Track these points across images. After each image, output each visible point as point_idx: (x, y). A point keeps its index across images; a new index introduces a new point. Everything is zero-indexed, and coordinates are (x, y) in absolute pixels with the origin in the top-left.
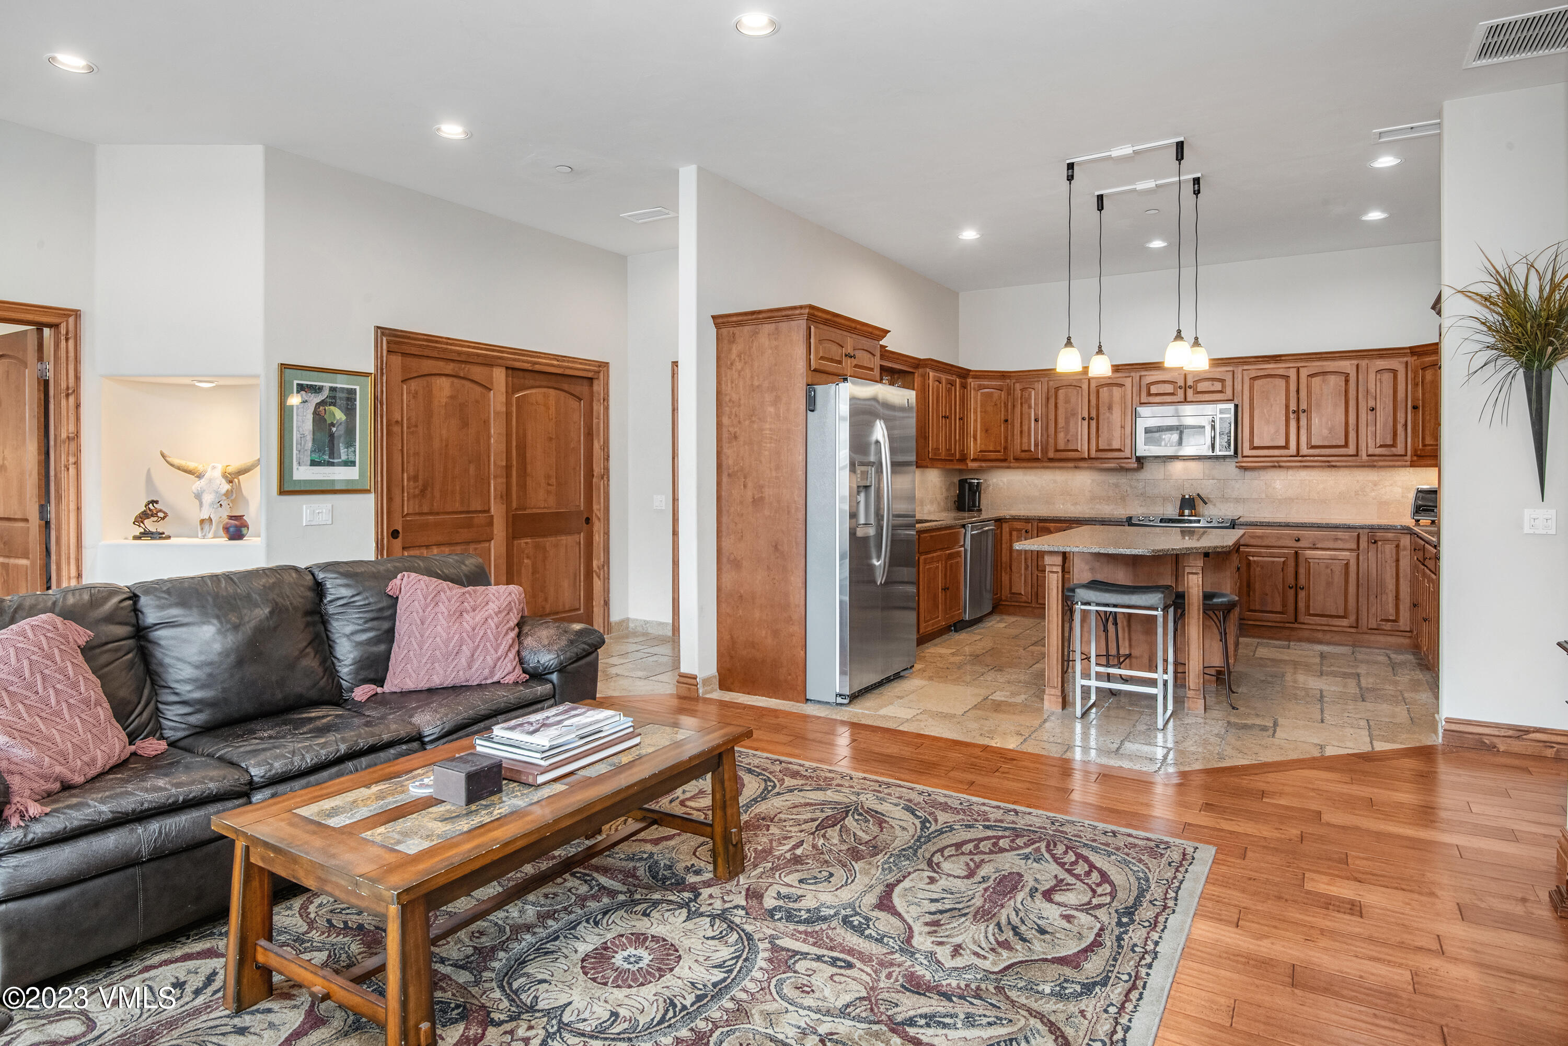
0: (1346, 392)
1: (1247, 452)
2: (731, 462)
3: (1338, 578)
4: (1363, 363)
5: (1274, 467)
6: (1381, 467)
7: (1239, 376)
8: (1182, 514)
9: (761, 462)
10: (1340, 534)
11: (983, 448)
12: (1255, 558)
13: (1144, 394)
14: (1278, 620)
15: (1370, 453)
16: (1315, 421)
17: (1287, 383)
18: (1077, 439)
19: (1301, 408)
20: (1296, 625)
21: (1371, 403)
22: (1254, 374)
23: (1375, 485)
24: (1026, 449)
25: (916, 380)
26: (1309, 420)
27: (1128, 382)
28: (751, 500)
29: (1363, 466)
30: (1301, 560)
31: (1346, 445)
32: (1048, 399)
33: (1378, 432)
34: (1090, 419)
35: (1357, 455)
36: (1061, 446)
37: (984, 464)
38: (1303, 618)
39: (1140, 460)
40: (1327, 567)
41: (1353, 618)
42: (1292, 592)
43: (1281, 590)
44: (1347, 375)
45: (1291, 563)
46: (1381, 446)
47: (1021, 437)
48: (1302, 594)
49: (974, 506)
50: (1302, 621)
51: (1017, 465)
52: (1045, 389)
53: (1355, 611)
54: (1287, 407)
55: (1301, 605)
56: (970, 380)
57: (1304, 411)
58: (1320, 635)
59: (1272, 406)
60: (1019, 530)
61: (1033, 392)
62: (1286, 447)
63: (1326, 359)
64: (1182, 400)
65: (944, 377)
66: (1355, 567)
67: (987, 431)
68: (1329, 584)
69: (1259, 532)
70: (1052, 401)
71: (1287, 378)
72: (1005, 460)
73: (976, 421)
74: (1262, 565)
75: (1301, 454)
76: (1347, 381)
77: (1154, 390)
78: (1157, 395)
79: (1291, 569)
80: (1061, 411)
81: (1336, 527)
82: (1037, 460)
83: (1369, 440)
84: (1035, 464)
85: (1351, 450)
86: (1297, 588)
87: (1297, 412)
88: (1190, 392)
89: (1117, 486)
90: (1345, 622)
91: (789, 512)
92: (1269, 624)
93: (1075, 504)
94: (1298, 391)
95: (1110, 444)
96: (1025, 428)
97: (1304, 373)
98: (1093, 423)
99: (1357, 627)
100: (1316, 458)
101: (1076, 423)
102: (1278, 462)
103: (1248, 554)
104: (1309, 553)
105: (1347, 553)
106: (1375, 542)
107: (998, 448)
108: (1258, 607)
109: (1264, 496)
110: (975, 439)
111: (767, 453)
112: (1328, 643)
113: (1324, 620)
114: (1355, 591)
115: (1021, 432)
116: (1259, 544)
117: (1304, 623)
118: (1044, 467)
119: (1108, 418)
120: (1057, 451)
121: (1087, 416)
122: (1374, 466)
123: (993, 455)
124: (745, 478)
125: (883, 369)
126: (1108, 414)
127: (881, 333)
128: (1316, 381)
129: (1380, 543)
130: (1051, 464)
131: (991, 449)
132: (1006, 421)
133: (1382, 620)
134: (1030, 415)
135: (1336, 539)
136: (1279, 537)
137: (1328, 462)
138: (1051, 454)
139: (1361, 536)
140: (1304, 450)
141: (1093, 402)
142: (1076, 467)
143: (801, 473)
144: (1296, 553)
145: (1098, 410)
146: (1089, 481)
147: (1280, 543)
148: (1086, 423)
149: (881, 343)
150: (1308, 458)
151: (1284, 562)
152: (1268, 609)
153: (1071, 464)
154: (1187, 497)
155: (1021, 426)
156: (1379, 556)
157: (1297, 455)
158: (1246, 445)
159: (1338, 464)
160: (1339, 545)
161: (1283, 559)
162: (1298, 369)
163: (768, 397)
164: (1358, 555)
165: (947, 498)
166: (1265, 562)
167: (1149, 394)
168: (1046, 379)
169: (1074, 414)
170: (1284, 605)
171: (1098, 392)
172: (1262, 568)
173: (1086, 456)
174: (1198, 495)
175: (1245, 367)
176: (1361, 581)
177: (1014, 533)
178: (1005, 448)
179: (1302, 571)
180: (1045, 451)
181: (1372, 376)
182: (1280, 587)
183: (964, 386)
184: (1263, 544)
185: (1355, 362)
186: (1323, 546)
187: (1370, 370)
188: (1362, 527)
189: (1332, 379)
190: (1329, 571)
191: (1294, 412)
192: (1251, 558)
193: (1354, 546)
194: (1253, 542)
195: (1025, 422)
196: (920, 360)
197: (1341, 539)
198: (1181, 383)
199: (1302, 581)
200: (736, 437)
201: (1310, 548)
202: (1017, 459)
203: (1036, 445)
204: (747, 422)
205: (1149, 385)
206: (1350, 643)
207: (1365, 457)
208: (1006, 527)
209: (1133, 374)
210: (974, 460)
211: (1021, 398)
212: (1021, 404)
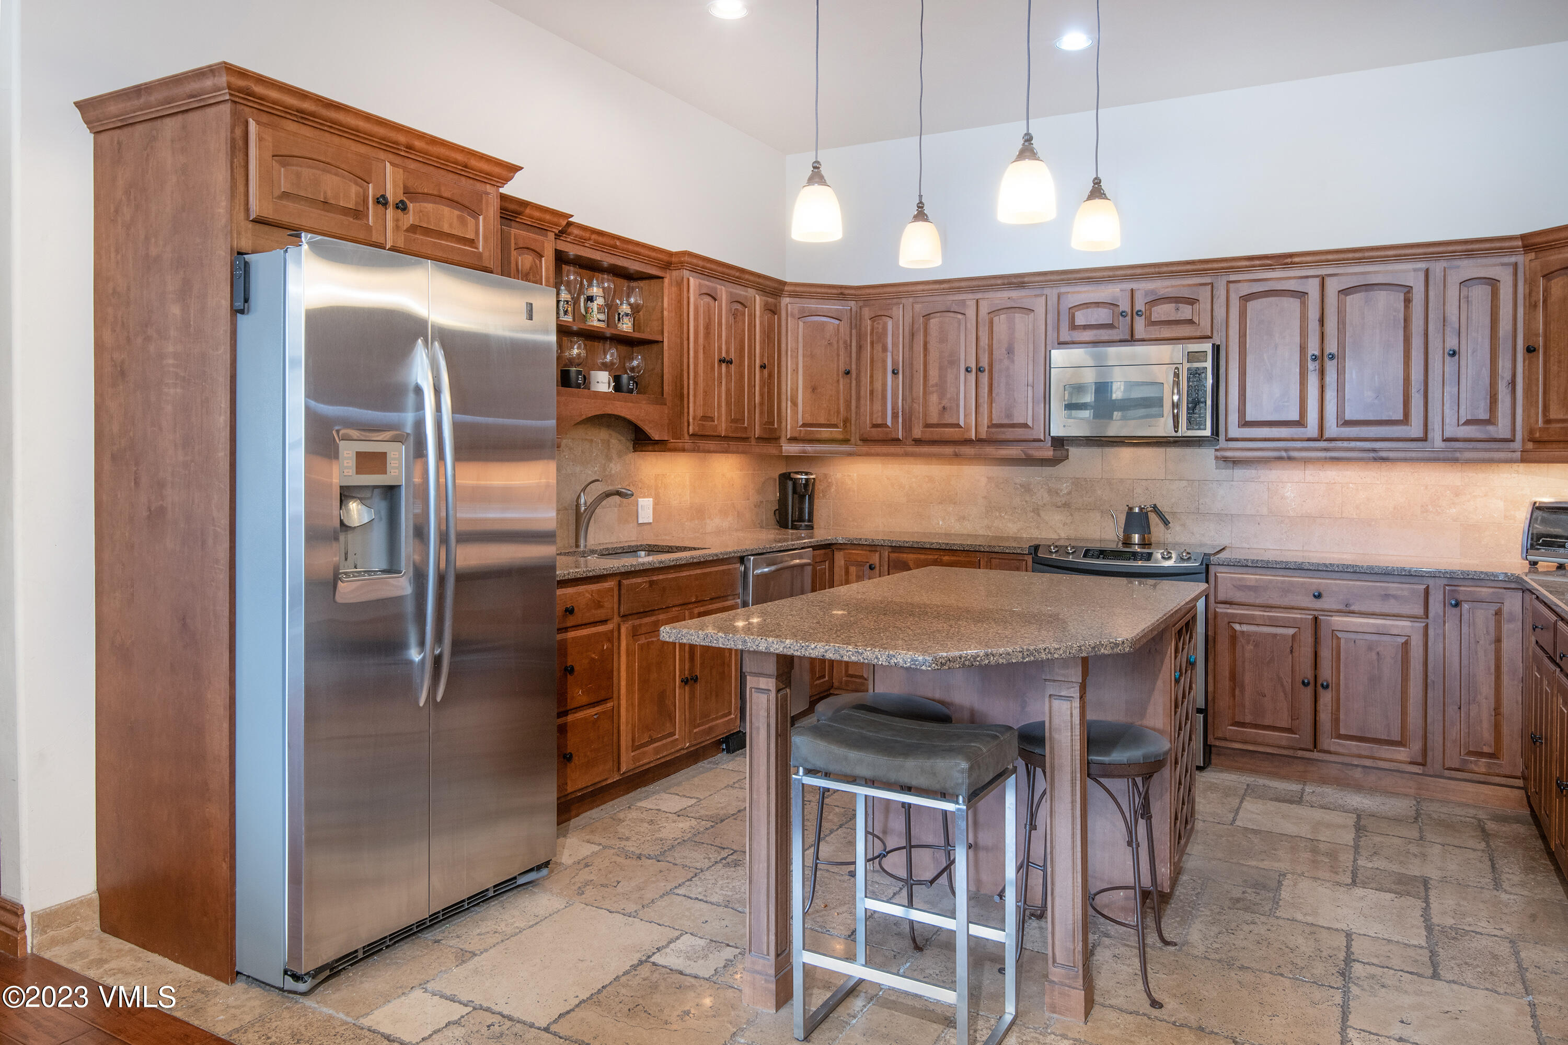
0: (1407, 320)
1: (1235, 431)
2: (116, 428)
3: (1390, 672)
4: (1437, 268)
5: (1280, 458)
6: (1468, 461)
7: (1221, 293)
8: (1127, 542)
9: (161, 429)
10: (1393, 587)
11: (809, 420)
12: (1245, 628)
13: (1065, 325)
14: (1284, 743)
15: (1447, 435)
16: (1352, 374)
17: (1304, 306)
18: (958, 406)
19: (1327, 352)
20: (1315, 755)
21: (1452, 343)
22: (1246, 289)
23: (1457, 495)
24: (879, 422)
25: (666, 292)
26: (1341, 372)
27: (1039, 305)
28: (145, 513)
29: (1435, 459)
30: (1324, 632)
31: (1406, 420)
32: (913, 335)
33: (1462, 396)
34: (980, 370)
35: (1425, 439)
36: (934, 418)
37: (809, 448)
38: (1327, 742)
39: (1059, 443)
40: (1370, 648)
41: (1416, 746)
42: (1309, 691)
43: (1288, 687)
44: (1408, 290)
45: (1307, 638)
46: (1468, 422)
47: (872, 400)
48: (1326, 698)
49: (801, 519)
50: (1326, 747)
51: (865, 449)
52: (908, 320)
53: (1420, 733)
54: (1303, 349)
55: (1325, 717)
56: (785, 301)
57: (1332, 357)
58: (1358, 774)
59: (1276, 347)
60: (859, 564)
61: (890, 324)
62: (1300, 423)
63: (1372, 260)
64: (1128, 337)
65: (723, 291)
66: (1421, 650)
67: (814, 389)
68: (1374, 680)
69: (1251, 578)
70: (920, 338)
71: (1302, 295)
72: (846, 441)
73: (796, 371)
74: (1257, 641)
75: (1327, 435)
76: (1408, 301)
77: (1080, 319)
78: (1086, 327)
79: (1306, 651)
80: (934, 355)
81: (1386, 574)
82: (896, 441)
83: (1447, 411)
84: (892, 449)
85: (1415, 430)
86: (1316, 685)
87: (1320, 358)
88: (1140, 324)
89: (1027, 489)
90: (1402, 754)
91: (204, 543)
92: (1269, 750)
93: (962, 518)
94: (1322, 321)
95: (1009, 416)
96: (878, 386)
97: (1333, 287)
98: (984, 378)
99: (1423, 764)
100: (1353, 444)
101: (957, 378)
102: (1286, 450)
103: (1232, 619)
104: (1339, 621)
105: (1406, 623)
106: (1457, 604)
107: (834, 421)
108: (1248, 719)
109: (1265, 511)
110: (795, 404)
111: (169, 408)
112: (1373, 790)
113: (1364, 747)
114: (1420, 695)
115: (872, 392)
116: (1251, 601)
117: (1329, 752)
118: (906, 455)
119: (1008, 369)
120: (927, 426)
121: (973, 366)
122: (1456, 460)
123: (825, 432)
124: (137, 464)
125: (561, 259)
126: (1006, 362)
127: (504, 173)
128: (1354, 301)
129: (1465, 606)
130: (917, 449)
131: (822, 421)
132: (848, 373)
133: (1470, 753)
134: (884, 362)
135: (1386, 597)
136: (1286, 590)
137: (1374, 450)
138: (917, 432)
139: (1432, 591)
140: (1332, 429)
141: (984, 341)
142: (956, 455)
143: (223, 454)
144: (1316, 619)
145: (991, 353)
146: (984, 480)
147: (1286, 602)
148: (972, 377)
149: (502, 190)
150: (1339, 444)
151: (1294, 636)
152: (1267, 722)
153: (948, 450)
154: (1137, 510)
155: (872, 382)
156: (1465, 629)
157: (1321, 438)
158: (1234, 418)
159: (1391, 455)
160: (1392, 607)
161: (1291, 631)
162: (1323, 280)
163: (172, 284)
164: (1426, 627)
165: (758, 505)
166: (1261, 634)
167: (1073, 327)
168: (911, 300)
169: (953, 362)
170: (1294, 717)
171: (991, 323)
172: (1256, 645)
173: (973, 438)
174: (1155, 507)
175: (1233, 277)
176: (1431, 677)
177: (853, 569)
178: (846, 421)
179: (1326, 653)
180: (908, 427)
181: (1453, 293)
182: (1287, 682)
183: (772, 310)
184: (1258, 601)
185: (1423, 265)
186: (1363, 608)
187: (1449, 279)
188: (1434, 575)
189: (1382, 298)
190: (1374, 656)
191: (1315, 358)
192: (1237, 627)
193: (1419, 611)
194: (1239, 596)
195: (878, 376)
196: (670, 254)
197: (1395, 597)
198: (1125, 306)
199: (1326, 673)
200: (123, 374)
201: (1340, 612)
202: (865, 440)
203: (895, 416)
204: (139, 340)
205: (1072, 310)
206: (1412, 791)
207: (1438, 443)
208: (840, 559)
209: (1047, 291)
210: (793, 440)
211: (872, 333)
212: (872, 343)
